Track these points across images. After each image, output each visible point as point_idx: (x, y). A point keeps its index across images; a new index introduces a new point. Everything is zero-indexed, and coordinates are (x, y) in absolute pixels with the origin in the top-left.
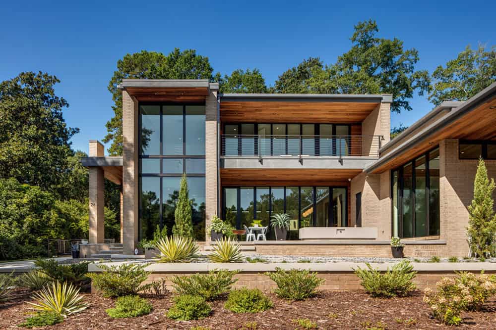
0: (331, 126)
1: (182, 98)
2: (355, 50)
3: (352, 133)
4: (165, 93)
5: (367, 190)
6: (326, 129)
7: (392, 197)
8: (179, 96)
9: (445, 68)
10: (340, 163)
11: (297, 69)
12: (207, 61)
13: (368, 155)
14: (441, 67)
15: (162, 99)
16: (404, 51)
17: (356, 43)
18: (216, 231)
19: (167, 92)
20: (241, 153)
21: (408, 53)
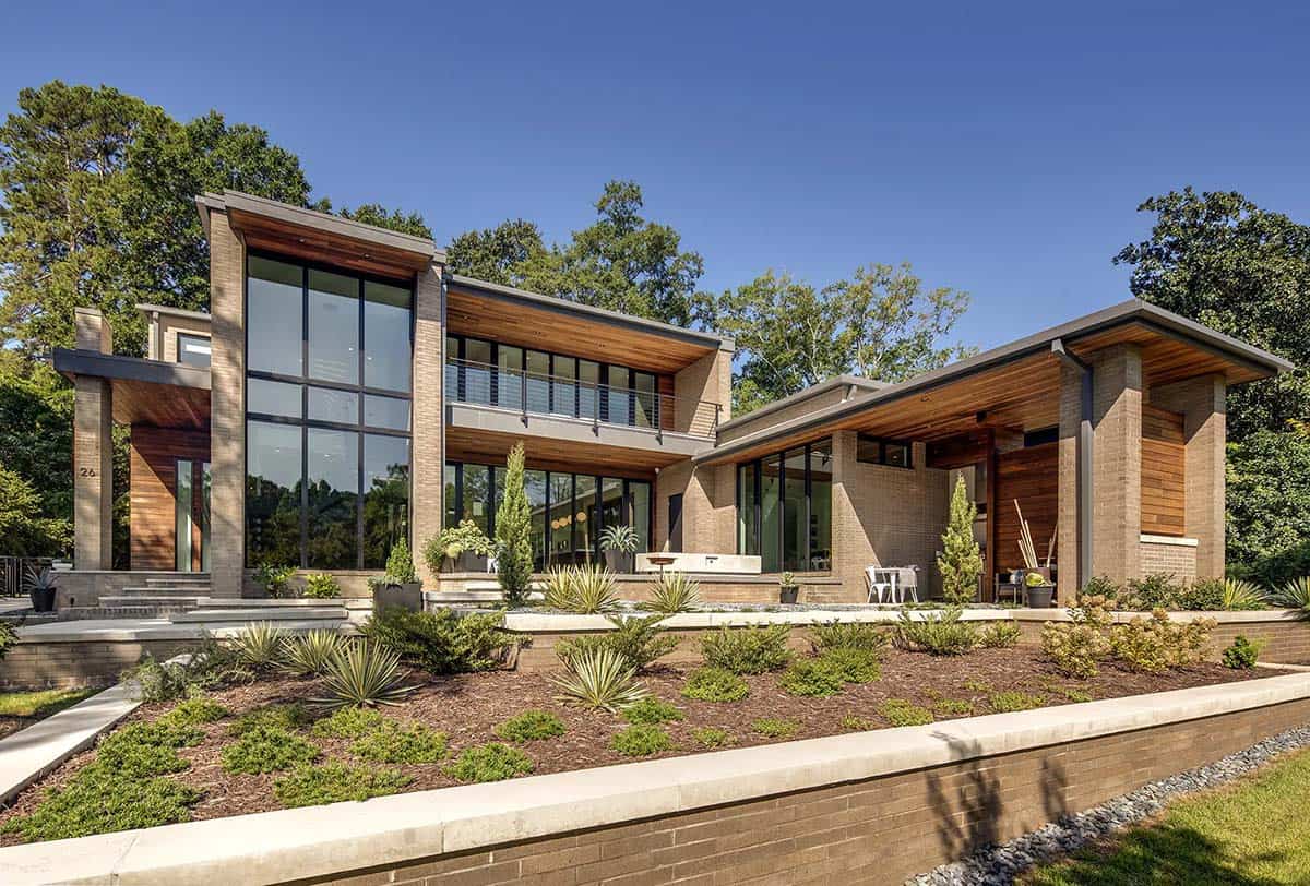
0: (627, 371)
1: (360, 263)
2: (602, 230)
3: (660, 390)
4: (325, 244)
5: (695, 489)
6: (618, 375)
7: (738, 505)
8: (357, 258)
9: (735, 294)
10: (657, 442)
11: (493, 235)
12: (296, 165)
13: (686, 432)
14: (729, 292)
15: (309, 254)
16: (681, 251)
17: (604, 216)
18: (477, 553)
19: (331, 243)
20: (464, 396)
21: (686, 257)
